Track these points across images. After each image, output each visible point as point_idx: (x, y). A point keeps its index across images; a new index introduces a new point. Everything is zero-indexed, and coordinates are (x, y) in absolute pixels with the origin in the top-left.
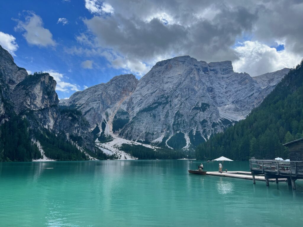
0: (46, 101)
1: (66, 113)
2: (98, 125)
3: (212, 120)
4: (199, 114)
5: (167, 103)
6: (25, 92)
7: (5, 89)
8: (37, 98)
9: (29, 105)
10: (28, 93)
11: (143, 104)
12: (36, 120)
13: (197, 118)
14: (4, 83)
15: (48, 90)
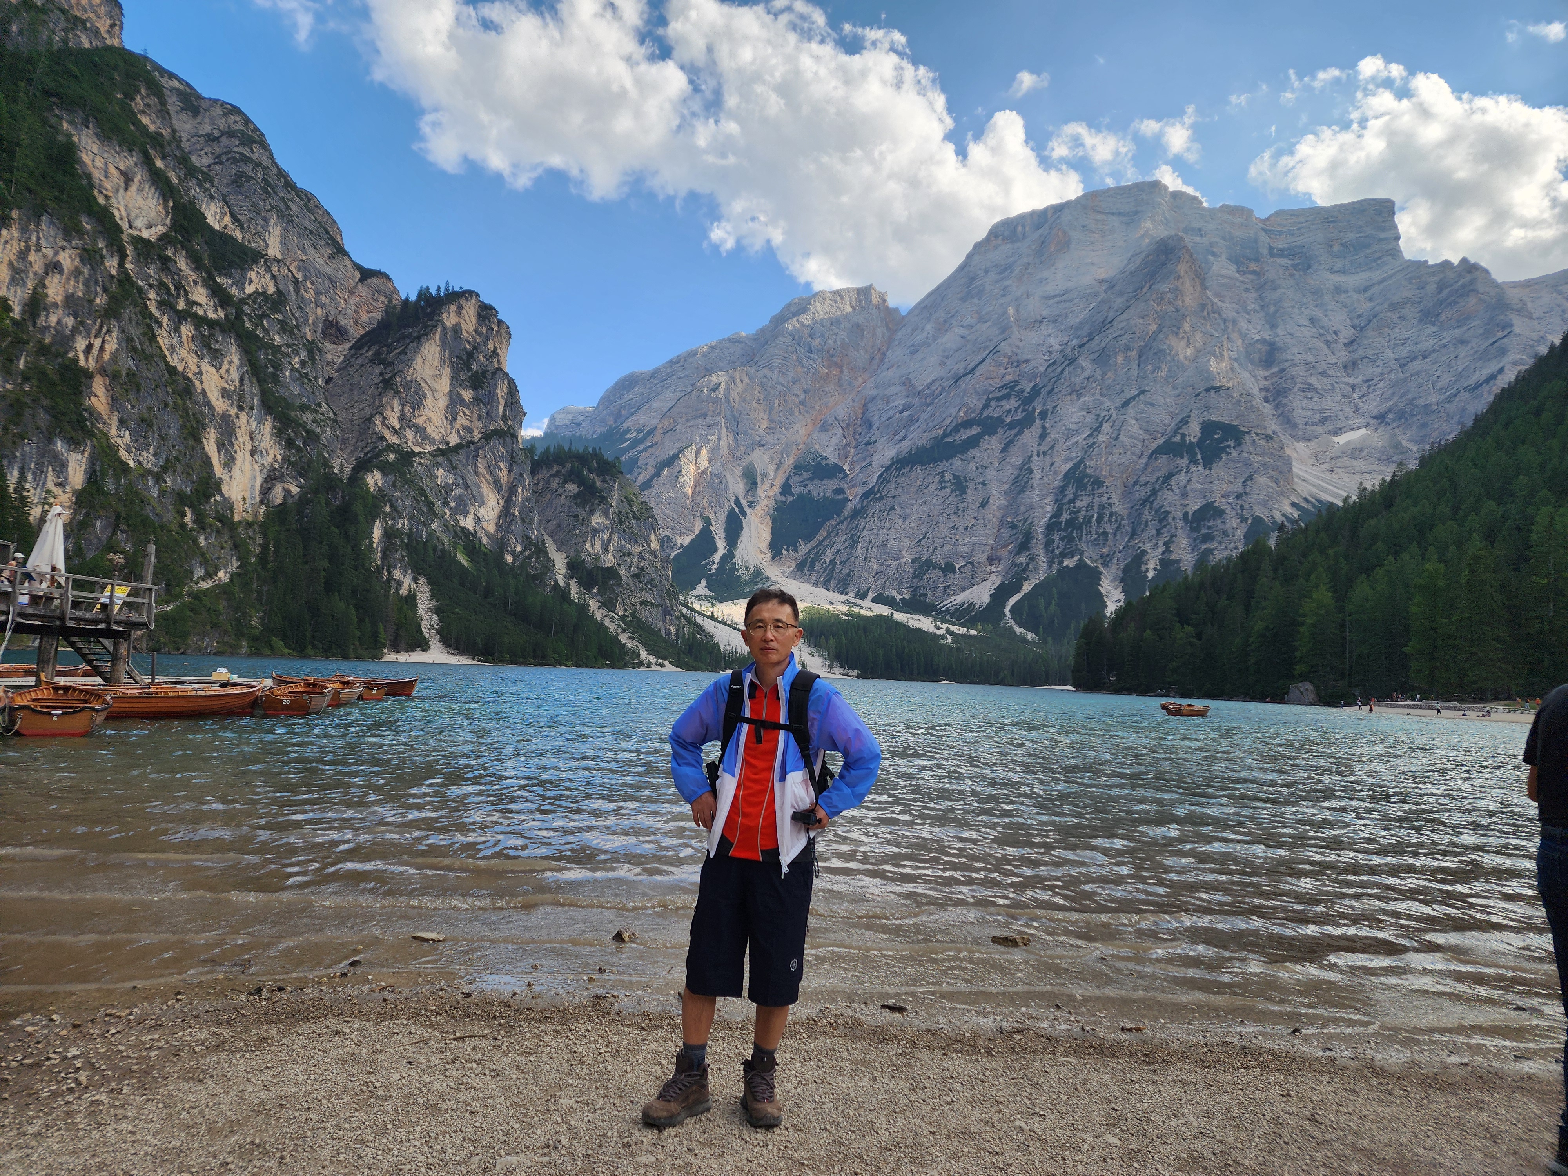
0: (464, 413)
1: (556, 468)
2: (708, 522)
3: (1247, 506)
4: (1182, 477)
5: (1027, 422)
6: (381, 374)
7: (297, 359)
8: (429, 402)
9: (395, 432)
10: (391, 378)
11: (914, 430)
12: (423, 493)
13: (1169, 498)
14: (291, 333)
15: (475, 367)
